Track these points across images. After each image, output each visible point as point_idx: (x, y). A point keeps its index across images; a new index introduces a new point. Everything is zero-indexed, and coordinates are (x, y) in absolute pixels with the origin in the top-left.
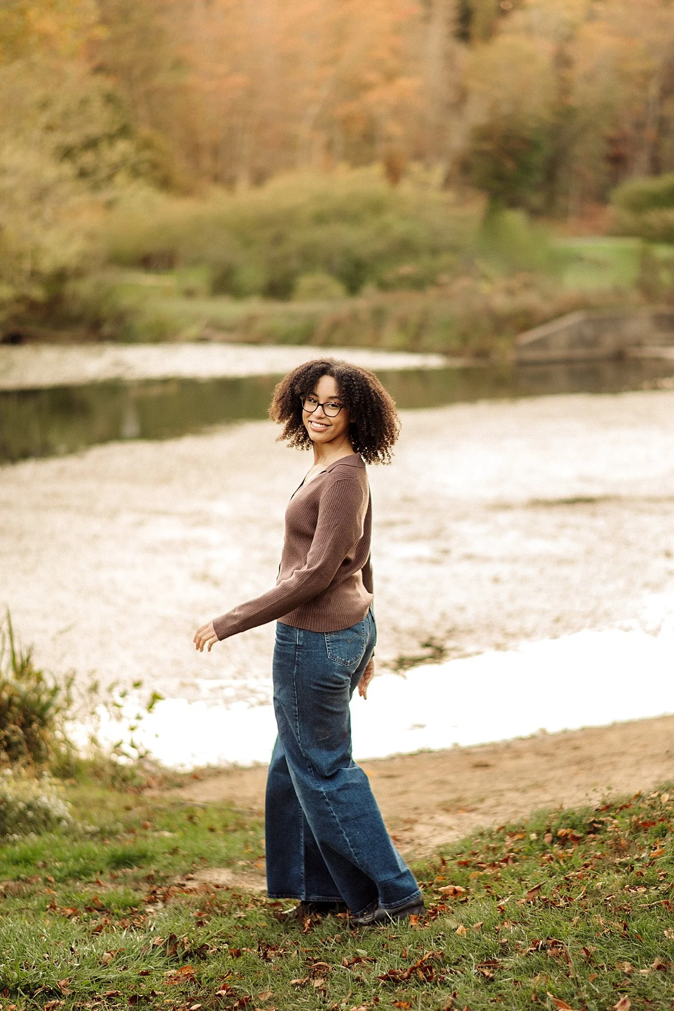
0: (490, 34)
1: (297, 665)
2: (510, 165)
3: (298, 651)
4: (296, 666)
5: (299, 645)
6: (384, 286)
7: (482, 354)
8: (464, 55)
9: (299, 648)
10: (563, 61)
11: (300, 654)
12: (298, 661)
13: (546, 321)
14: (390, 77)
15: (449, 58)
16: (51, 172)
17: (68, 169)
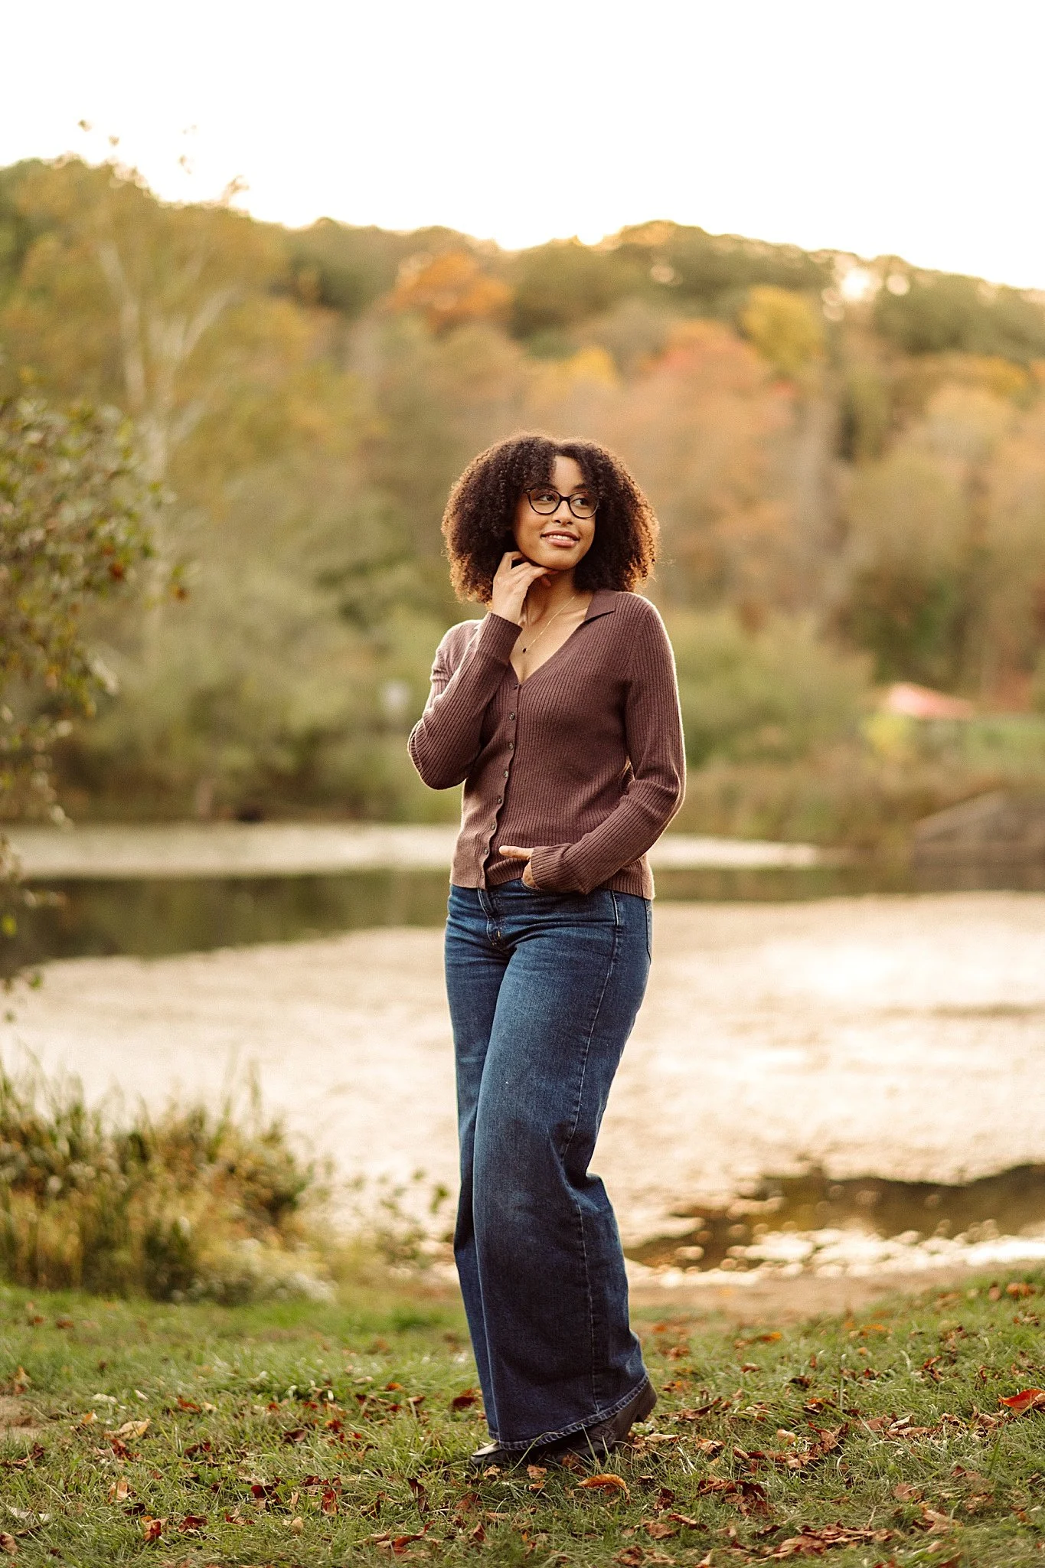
0: (880, 450)
1: (615, 961)
2: (903, 621)
3: (619, 937)
4: (613, 964)
5: (619, 927)
6: (737, 760)
7: (867, 846)
8: (846, 478)
9: (619, 932)
10: (976, 487)
11: (622, 941)
12: (617, 954)
13: (950, 804)
14: (748, 502)
15: (826, 486)
16: (309, 602)
17: (330, 601)
